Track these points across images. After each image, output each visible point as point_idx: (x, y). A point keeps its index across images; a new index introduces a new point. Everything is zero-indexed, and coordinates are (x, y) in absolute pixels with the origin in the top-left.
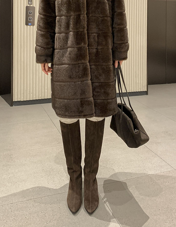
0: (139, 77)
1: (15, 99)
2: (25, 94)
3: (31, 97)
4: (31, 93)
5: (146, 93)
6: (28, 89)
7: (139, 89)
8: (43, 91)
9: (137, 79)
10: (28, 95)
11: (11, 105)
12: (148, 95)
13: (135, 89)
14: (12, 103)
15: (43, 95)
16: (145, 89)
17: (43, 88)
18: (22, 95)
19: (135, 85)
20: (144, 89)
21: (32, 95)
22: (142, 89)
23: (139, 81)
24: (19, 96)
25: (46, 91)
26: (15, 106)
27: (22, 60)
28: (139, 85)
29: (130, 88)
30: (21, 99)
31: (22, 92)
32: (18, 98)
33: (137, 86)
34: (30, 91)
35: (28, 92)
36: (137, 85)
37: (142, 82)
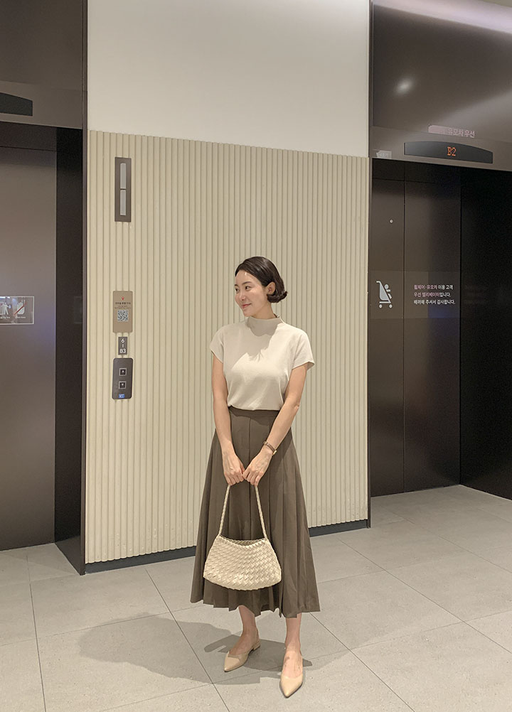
0: (353, 489)
1: (90, 558)
2: (111, 548)
4: (122, 544)
5: (367, 523)
9: (349, 495)
10: (117, 548)
11: (82, 573)
12: (370, 529)
13: (343, 516)
14: (84, 568)
15: (149, 544)
16: (364, 515)
17: (147, 530)
19: (343, 508)
20: (361, 515)
22: (357, 516)
24: (98, 552)
25: (155, 536)
26: (90, 572)
30: (101, 558)
31: (105, 542)
32: (96, 557)
33: (348, 511)
34: (120, 539)
35: (117, 543)
36: (348, 508)
37: (357, 500)
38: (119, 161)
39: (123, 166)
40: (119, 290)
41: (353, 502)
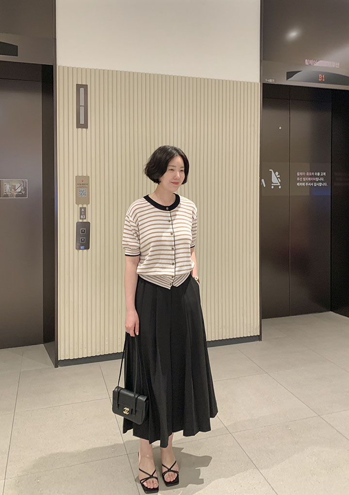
0: (248, 314)
1: (61, 357)
2: (76, 350)
3: (85, 353)
4: (84, 348)
6: (80, 341)
7: (249, 333)
8: (102, 343)
9: (246, 318)
10: (81, 351)
11: (56, 367)
12: (261, 342)
13: (242, 333)
14: (57, 363)
15: (102, 349)
16: (257, 332)
17: (102, 339)
18: (71, 350)
19: (242, 328)
20: (255, 332)
21: (85, 350)
22: (252, 333)
23: (248, 321)
24: (67, 353)
25: (107, 343)
26: (62, 366)
28: (248, 326)
29: (235, 331)
30: (69, 357)
31: (71, 346)
32: (66, 356)
33: (245, 329)
34: (83, 345)
35: (80, 346)
36: (245, 327)
37: (252, 321)
38: (79, 87)
40: (80, 175)
41: (249, 323)
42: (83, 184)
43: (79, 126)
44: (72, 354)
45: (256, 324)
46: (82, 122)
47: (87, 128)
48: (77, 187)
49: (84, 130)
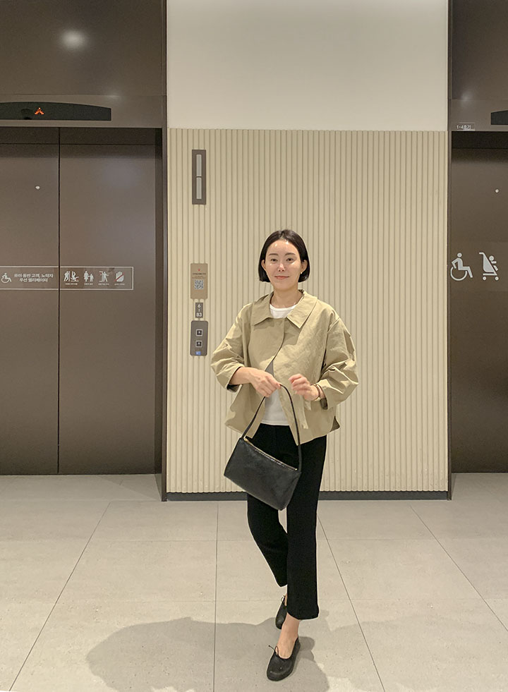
0: (431, 460)
1: (171, 488)
2: (190, 482)
3: (201, 486)
4: (199, 480)
5: (447, 495)
6: (195, 471)
7: (430, 487)
9: (425, 465)
10: (195, 483)
11: (163, 500)
12: (451, 501)
13: (420, 485)
14: (166, 496)
15: (223, 484)
16: (444, 486)
18: (184, 482)
19: (420, 477)
20: (441, 486)
21: (201, 483)
22: (435, 486)
23: (431, 469)
24: (178, 485)
26: (170, 500)
27: (184, 418)
28: (430, 477)
29: (409, 482)
30: (182, 490)
31: (184, 476)
32: (177, 488)
33: (426, 481)
34: (198, 476)
35: (195, 477)
36: (426, 477)
37: (436, 471)
38: (195, 153)
39: (199, 157)
40: (196, 262)
41: (430, 472)
42: (199, 274)
43: (195, 201)
44: (184, 487)
45: (441, 475)
46: (199, 196)
47: (205, 204)
48: (192, 278)
49: (202, 206)
